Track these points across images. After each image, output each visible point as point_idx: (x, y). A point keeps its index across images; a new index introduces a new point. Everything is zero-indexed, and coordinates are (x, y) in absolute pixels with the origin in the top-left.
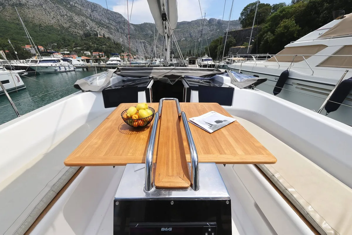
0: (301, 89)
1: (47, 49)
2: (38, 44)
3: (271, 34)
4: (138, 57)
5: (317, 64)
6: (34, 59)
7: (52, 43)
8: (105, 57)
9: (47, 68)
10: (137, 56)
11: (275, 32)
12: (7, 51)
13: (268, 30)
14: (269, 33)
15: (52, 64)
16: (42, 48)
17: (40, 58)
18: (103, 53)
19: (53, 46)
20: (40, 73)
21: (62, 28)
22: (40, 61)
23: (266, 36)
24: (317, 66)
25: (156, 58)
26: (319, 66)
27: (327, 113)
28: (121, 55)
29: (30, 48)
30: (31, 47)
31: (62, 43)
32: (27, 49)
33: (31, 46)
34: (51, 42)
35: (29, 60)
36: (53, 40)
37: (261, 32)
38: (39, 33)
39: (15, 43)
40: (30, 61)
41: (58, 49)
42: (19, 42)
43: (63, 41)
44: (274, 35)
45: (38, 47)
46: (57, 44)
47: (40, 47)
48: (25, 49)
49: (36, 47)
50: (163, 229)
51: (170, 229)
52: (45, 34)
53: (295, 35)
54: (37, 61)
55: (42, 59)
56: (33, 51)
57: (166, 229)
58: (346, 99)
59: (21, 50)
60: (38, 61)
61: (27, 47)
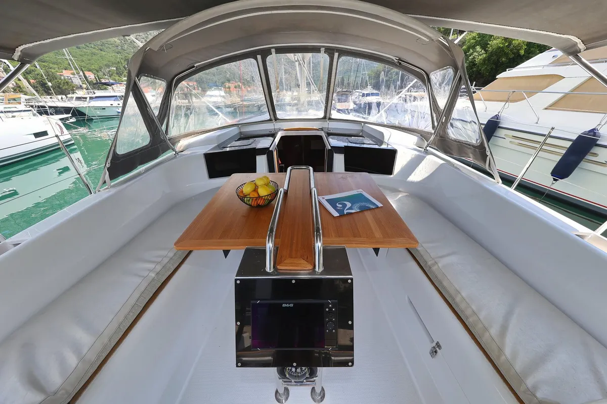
0: (518, 145)
1: (100, 77)
2: (83, 69)
3: (480, 50)
4: (254, 90)
5: (546, 107)
6: (80, 93)
7: (108, 66)
8: (198, 89)
9: (105, 109)
10: (252, 87)
11: (489, 46)
12: (32, 81)
13: (477, 43)
14: (478, 48)
15: (112, 102)
16: (91, 76)
17: (91, 92)
18: (195, 83)
19: (110, 71)
20: (93, 118)
21: (123, 41)
22: (91, 98)
23: (472, 54)
24: (546, 109)
25: (284, 91)
26: (549, 109)
27: (554, 182)
28: (225, 86)
29: (72, 76)
30: (73, 74)
31: (124, 67)
32: (66, 78)
33: (72, 71)
34: (106, 65)
35: (73, 95)
36: (109, 61)
37: (464, 47)
38: (85, 50)
39: (44, 66)
40: (75, 98)
41: (119, 77)
42: (51, 65)
43: (126, 63)
44: (486, 51)
45: (84, 74)
46: (116, 68)
47: (88, 74)
48: (63, 78)
49: (81, 73)
50: (284, 305)
51: (292, 305)
52: (94, 50)
53: (522, 52)
54: (86, 98)
55: (94, 96)
56: (77, 81)
57: (288, 305)
58: (584, 160)
59: (56, 79)
60: (88, 99)
61: (66, 74)
